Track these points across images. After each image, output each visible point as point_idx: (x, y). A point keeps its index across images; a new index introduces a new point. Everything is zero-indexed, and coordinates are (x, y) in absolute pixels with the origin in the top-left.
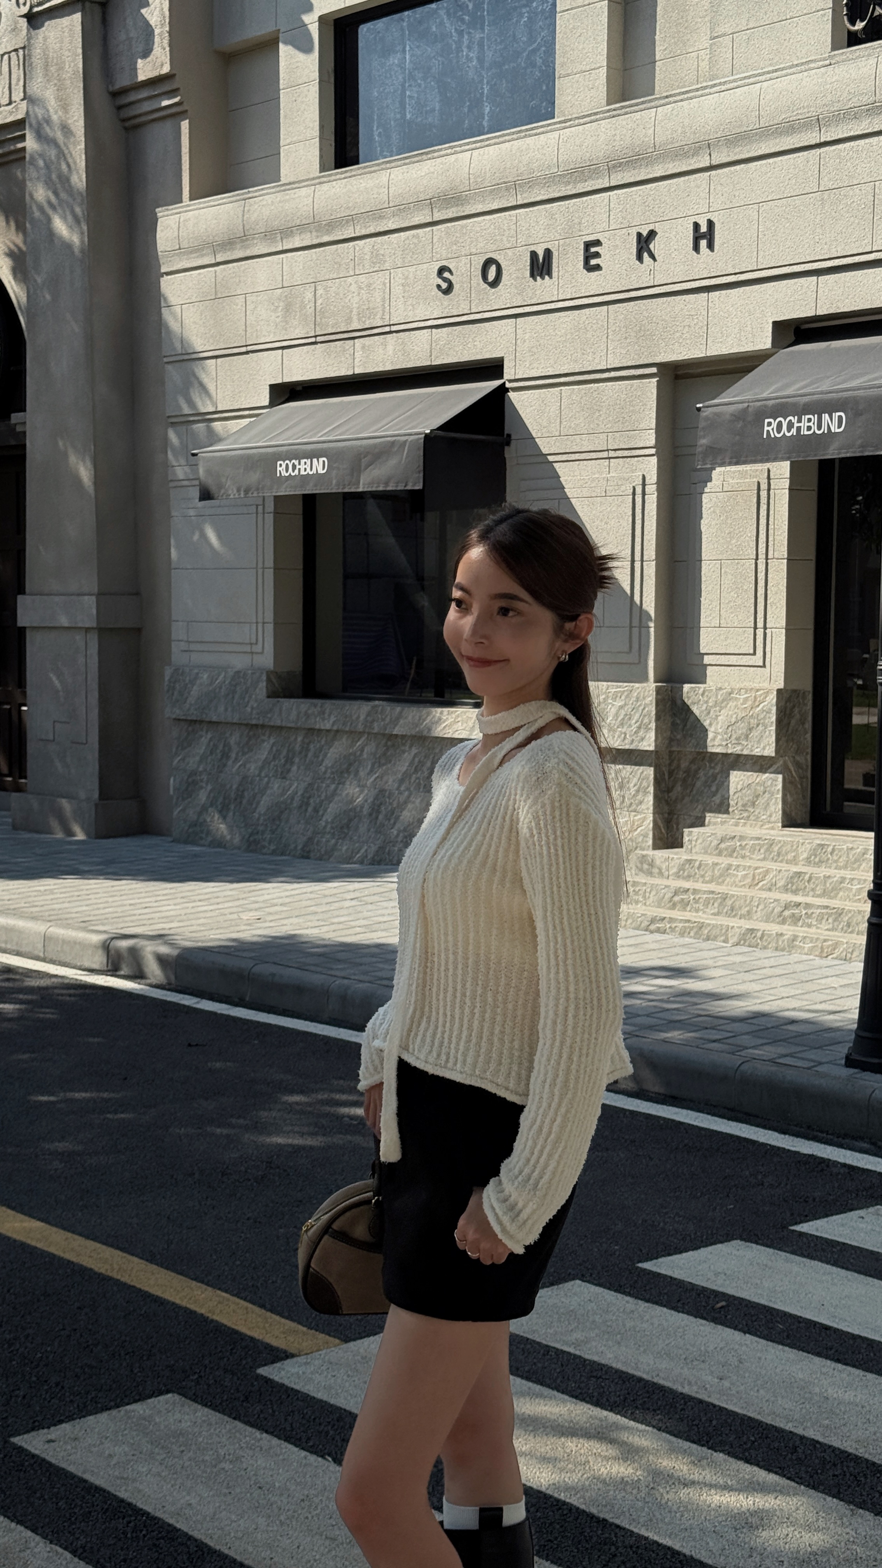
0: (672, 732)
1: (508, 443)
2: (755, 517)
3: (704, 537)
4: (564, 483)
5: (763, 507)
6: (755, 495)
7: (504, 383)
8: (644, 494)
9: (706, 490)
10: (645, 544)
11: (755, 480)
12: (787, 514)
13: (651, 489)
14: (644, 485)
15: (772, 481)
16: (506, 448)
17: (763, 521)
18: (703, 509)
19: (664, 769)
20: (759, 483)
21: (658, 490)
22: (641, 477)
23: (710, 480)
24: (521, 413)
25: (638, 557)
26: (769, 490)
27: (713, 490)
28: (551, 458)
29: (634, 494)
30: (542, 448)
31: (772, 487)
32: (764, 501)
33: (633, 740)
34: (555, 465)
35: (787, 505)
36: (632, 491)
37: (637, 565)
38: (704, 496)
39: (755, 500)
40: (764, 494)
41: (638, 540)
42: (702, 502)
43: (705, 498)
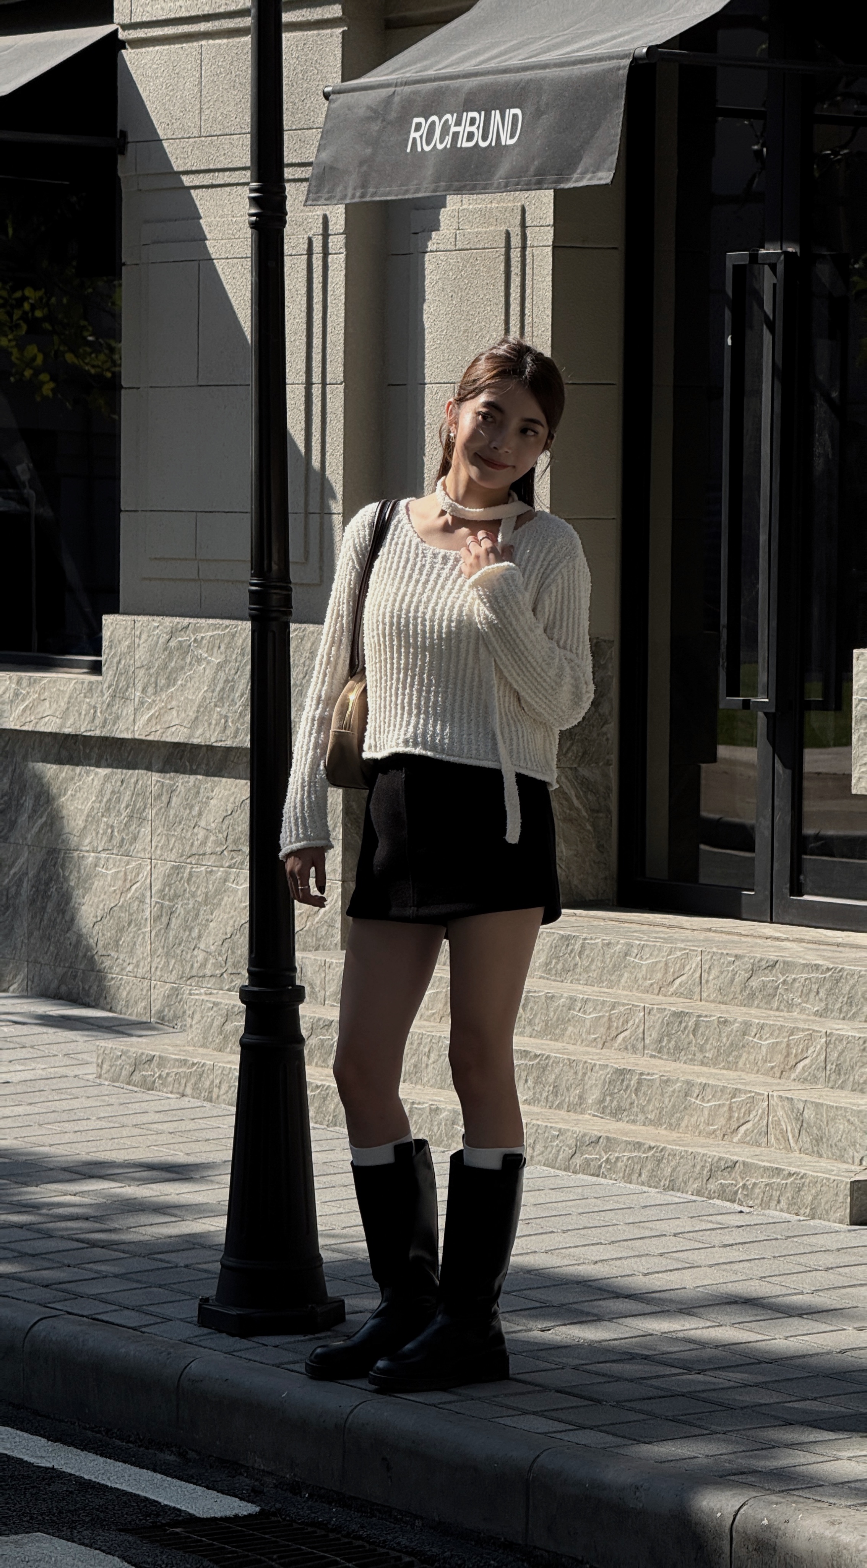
1: (122, 151)
2: (503, 299)
3: (428, 337)
4: (206, 229)
5: (515, 281)
6: (502, 258)
7: (116, 31)
8: (326, 253)
9: (431, 246)
10: (329, 351)
11: (503, 228)
12: (549, 294)
13: (337, 243)
14: (326, 235)
15: (528, 231)
16: (120, 158)
17: (515, 308)
18: (427, 282)
20: (508, 234)
21: (347, 245)
22: (321, 221)
23: (436, 227)
24: (141, 90)
25: (316, 378)
26: (524, 248)
27: (441, 247)
28: (187, 180)
29: (310, 252)
30: (172, 160)
31: (529, 243)
32: (516, 269)
34: (192, 191)
35: (549, 278)
36: (306, 246)
37: (316, 390)
38: (427, 257)
39: (502, 267)
40: (515, 255)
41: (317, 341)
42: (423, 269)
43: (430, 263)
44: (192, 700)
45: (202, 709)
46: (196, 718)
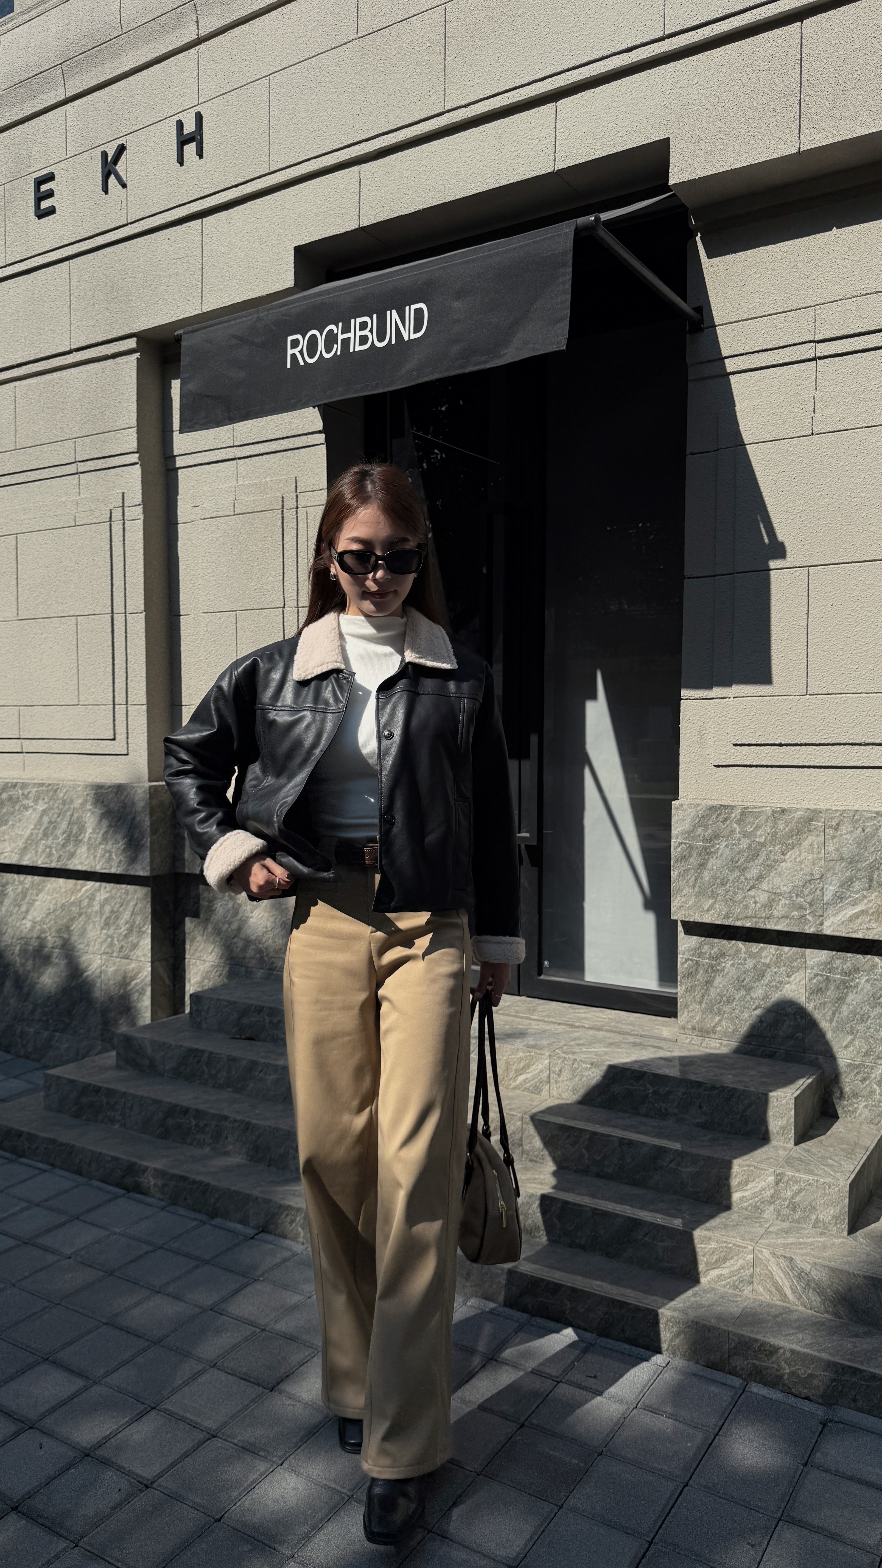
2: (279, 549)
5: (291, 533)
6: (278, 517)
8: (124, 520)
10: (129, 589)
11: (279, 495)
13: (134, 512)
14: (124, 507)
15: (302, 496)
20: (283, 499)
21: (144, 512)
22: (120, 496)
25: (120, 609)
26: (298, 507)
27: (220, 514)
28: (5, 480)
29: (111, 520)
31: (302, 503)
32: (291, 524)
33: (120, 862)
36: (108, 516)
37: (120, 619)
39: (279, 523)
40: (291, 513)
41: (120, 583)
43: (211, 526)
44: (21, 835)
45: (29, 842)
46: (25, 848)
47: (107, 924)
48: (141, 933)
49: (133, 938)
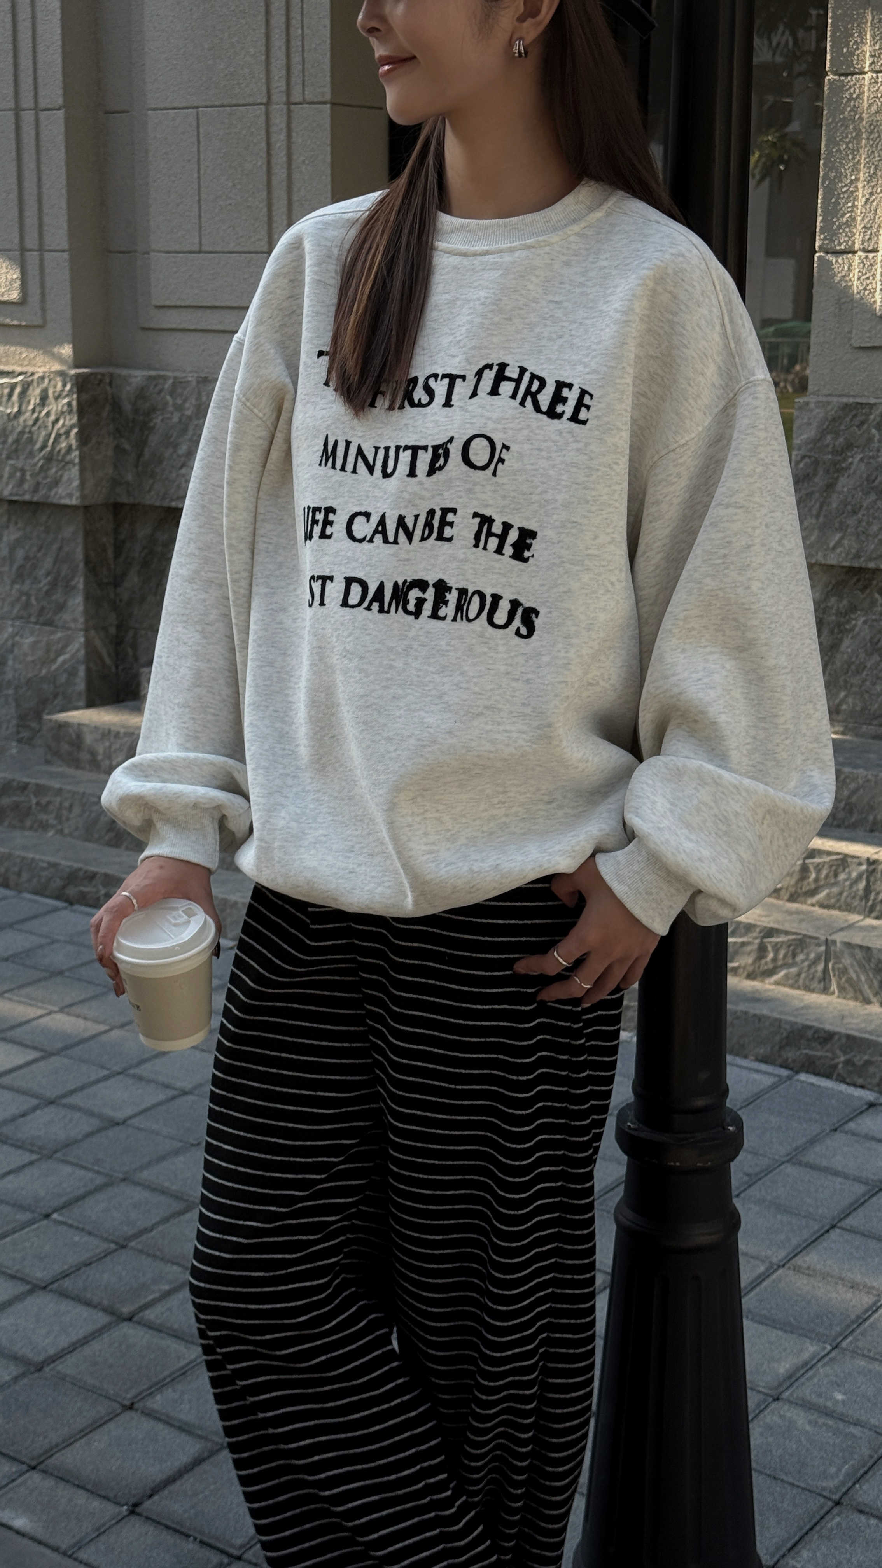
0: (115, 467)
2: (263, 11)
10: (41, 72)
17: (279, 19)
19: (104, 540)
25: (27, 103)
33: (38, 484)
37: (28, 117)
41: (27, 64)
47: (20, 577)
48: (69, 589)
49: (58, 596)
